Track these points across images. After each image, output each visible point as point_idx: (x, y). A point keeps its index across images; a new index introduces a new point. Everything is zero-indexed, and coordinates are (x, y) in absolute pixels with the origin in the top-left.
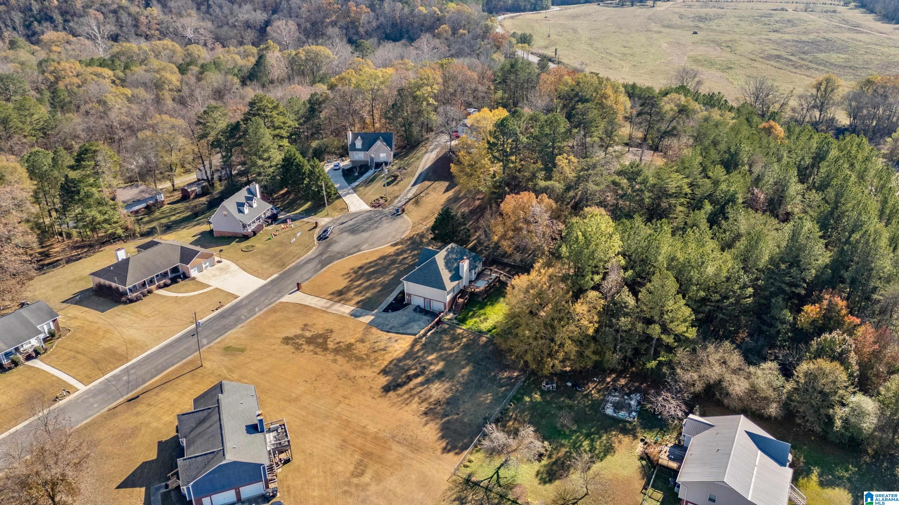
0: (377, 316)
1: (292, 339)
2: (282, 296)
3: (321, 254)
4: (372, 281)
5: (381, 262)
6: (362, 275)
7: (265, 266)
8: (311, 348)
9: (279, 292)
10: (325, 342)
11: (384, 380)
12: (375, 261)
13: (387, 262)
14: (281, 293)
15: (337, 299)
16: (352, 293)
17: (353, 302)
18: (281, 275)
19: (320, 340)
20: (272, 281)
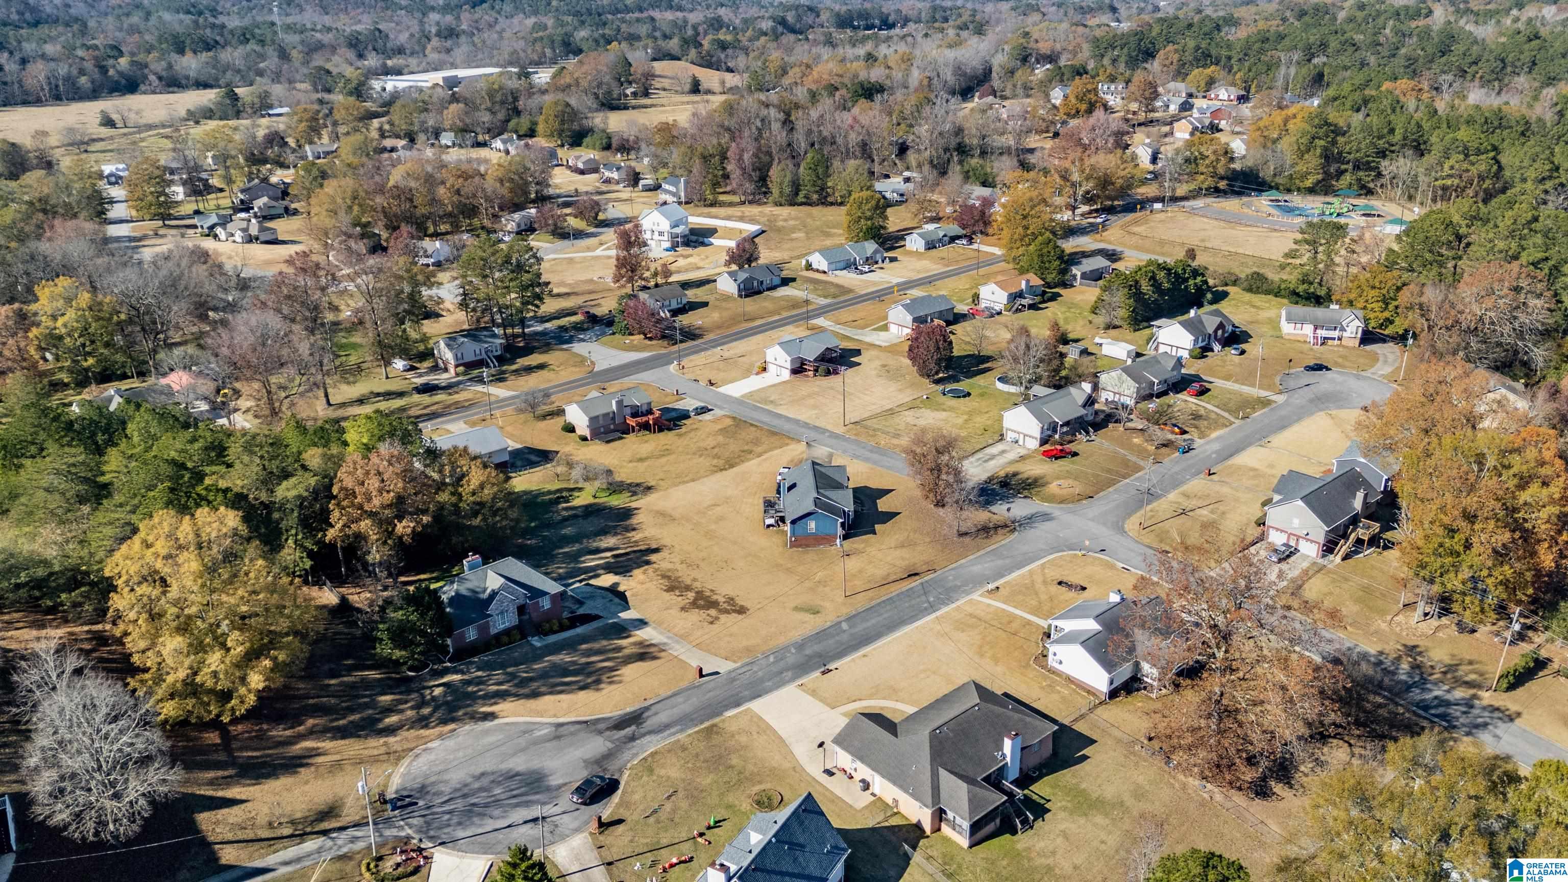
0: (615, 615)
1: (735, 611)
2: (730, 672)
3: (633, 738)
4: (584, 660)
5: (543, 689)
6: (589, 674)
7: (743, 739)
8: (715, 597)
9: (733, 680)
10: (696, 599)
11: (653, 557)
12: (551, 693)
13: (534, 685)
14: (732, 678)
15: (652, 650)
16: (626, 652)
17: (631, 640)
18: (719, 714)
19: (702, 602)
20: (738, 705)
